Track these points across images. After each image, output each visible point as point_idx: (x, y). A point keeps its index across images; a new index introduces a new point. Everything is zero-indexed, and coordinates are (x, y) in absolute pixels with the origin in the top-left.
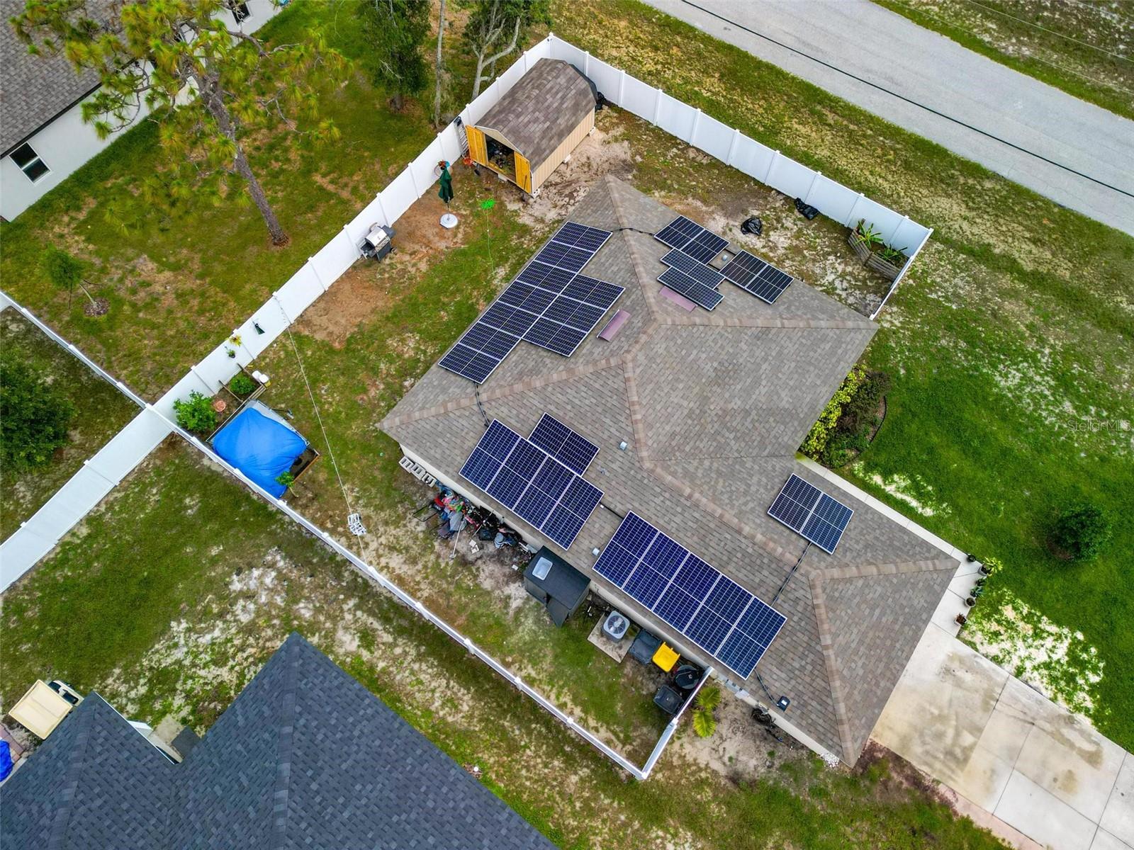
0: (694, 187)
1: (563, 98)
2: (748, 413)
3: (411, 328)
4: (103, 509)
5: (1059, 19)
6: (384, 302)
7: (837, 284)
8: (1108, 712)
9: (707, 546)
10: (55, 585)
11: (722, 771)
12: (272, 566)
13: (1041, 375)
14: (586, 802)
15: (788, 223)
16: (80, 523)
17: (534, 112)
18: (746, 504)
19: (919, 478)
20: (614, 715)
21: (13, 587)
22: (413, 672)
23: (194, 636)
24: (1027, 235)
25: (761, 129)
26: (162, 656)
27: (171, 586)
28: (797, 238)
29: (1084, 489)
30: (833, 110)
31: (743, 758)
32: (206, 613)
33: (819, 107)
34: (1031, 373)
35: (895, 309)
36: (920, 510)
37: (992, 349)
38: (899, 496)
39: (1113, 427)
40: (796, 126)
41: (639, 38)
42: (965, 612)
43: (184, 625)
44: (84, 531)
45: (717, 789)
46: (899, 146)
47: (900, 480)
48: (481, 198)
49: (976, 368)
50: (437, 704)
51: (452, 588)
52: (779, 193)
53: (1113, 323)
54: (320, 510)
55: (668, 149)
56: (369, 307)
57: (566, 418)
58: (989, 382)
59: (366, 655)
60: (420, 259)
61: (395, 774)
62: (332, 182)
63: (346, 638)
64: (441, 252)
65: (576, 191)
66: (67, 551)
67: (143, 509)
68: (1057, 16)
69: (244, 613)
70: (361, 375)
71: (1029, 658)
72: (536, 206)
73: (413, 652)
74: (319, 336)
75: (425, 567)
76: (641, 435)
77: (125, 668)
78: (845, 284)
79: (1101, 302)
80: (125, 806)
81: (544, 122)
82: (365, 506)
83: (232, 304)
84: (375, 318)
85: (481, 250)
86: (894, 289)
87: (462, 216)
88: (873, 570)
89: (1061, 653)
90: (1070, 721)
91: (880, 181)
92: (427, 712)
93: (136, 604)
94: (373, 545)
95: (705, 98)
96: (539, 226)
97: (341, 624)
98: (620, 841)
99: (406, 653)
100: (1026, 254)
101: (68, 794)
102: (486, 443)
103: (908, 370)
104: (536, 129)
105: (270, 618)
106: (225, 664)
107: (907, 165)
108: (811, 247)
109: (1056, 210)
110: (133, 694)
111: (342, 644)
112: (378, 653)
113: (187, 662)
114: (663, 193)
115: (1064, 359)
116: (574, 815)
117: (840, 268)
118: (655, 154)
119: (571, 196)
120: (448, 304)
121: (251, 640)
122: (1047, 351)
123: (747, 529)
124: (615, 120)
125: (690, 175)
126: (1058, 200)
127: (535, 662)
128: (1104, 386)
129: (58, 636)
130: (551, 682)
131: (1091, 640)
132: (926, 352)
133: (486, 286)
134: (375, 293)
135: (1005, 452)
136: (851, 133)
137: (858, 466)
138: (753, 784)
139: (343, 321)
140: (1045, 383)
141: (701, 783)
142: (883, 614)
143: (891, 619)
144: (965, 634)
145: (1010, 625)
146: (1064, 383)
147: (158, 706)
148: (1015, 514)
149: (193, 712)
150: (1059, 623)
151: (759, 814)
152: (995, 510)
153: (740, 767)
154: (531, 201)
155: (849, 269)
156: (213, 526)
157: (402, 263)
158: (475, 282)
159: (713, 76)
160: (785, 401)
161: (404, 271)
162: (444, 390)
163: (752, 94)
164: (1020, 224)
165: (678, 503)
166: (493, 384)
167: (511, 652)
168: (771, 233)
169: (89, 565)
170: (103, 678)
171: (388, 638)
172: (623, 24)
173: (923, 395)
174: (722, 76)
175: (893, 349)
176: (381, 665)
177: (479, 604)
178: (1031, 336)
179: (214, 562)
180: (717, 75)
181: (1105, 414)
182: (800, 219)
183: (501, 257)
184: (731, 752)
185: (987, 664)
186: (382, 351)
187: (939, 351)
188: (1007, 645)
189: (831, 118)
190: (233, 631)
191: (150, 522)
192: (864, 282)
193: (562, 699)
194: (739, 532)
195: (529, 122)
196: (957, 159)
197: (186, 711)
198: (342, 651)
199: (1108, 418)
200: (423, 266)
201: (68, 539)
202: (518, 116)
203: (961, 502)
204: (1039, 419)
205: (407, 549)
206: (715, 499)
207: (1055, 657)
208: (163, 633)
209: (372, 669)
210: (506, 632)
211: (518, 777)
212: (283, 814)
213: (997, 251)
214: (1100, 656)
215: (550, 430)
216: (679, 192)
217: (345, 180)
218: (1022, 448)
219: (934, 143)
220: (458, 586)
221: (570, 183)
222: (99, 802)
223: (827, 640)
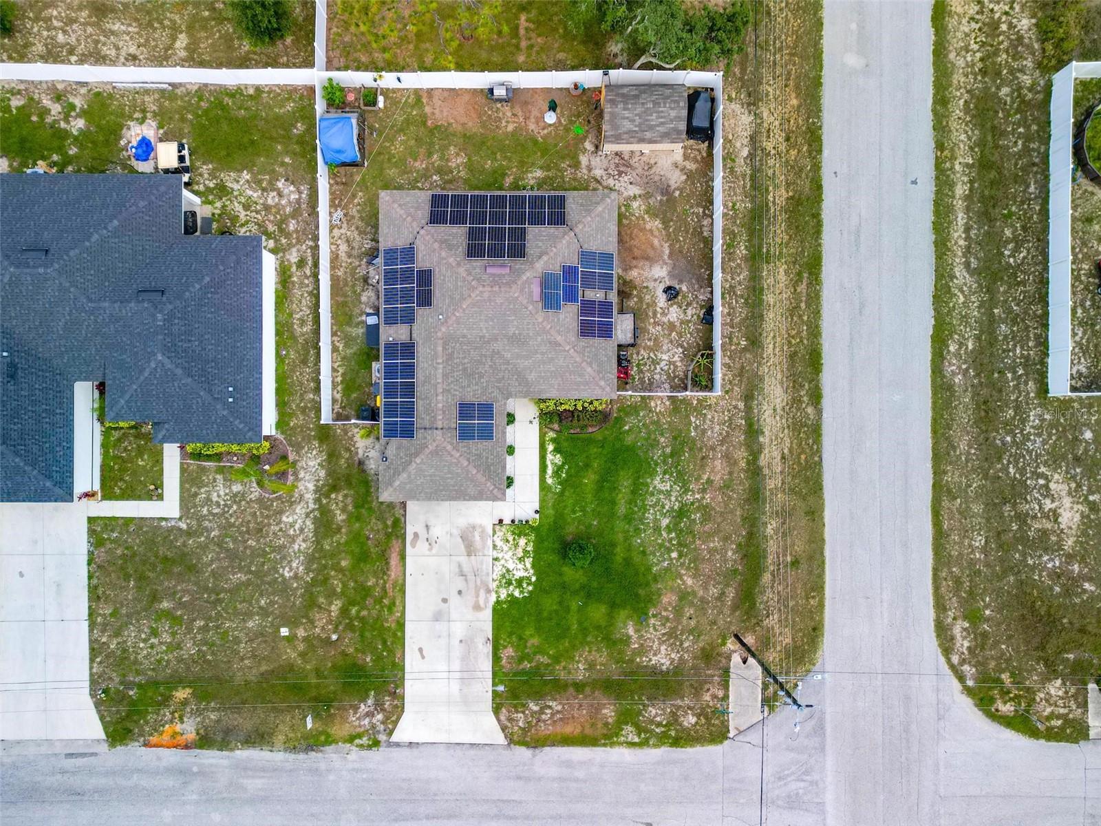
0: (678, 241)
1: (662, 123)
2: (508, 363)
3: (468, 152)
4: (267, 89)
5: (1009, 387)
6: (473, 126)
7: (663, 363)
8: (505, 606)
9: (423, 386)
10: (221, 103)
11: (360, 455)
12: (300, 193)
13: (677, 500)
14: (306, 407)
15: (689, 312)
16: (253, 85)
17: (636, 115)
18: (455, 390)
19: (567, 467)
20: (349, 396)
21: (206, 85)
22: (302, 295)
23: (247, 186)
24: (786, 451)
25: (765, 250)
26: (229, 179)
27: (259, 155)
28: (681, 323)
29: (618, 549)
30: (810, 285)
31: (372, 461)
32: (259, 182)
33: (805, 275)
34: (674, 494)
35: (668, 403)
36: (547, 477)
37: (676, 467)
38: (548, 463)
39: (669, 550)
40: (781, 270)
41: (789, 121)
42: (507, 521)
43: (248, 177)
44: (251, 91)
45: (351, 457)
46: (805, 342)
47: (558, 459)
48: (580, 123)
49: (656, 464)
50: (298, 316)
51: (351, 284)
52: (712, 292)
53: (753, 525)
54: (341, 191)
55: (698, 206)
56: (464, 120)
57: (437, 280)
58: (653, 474)
59: (294, 269)
60: (514, 122)
61: (239, 323)
62: (527, 29)
63: (295, 254)
64: (527, 131)
65: (626, 174)
66: (236, 93)
67: (280, 108)
68: (1011, 384)
69: (272, 199)
70: (422, 150)
71: (506, 561)
72: (598, 159)
73: (311, 289)
74: (427, 109)
75: (351, 263)
76: (450, 322)
77: (214, 169)
78: (666, 368)
79: (764, 513)
80: (154, 229)
81: (636, 126)
82: (358, 211)
83: (411, 47)
84: (460, 128)
85: (545, 151)
86: (681, 395)
87: (560, 122)
88: (466, 463)
89: (519, 574)
90: (488, 591)
91: (771, 346)
92: (291, 315)
93: (242, 147)
94: (343, 231)
95: (766, 198)
96: (585, 171)
97: (299, 246)
98: (302, 431)
99: (308, 286)
100: (771, 456)
101: (142, 204)
102: (403, 250)
103: (630, 430)
104: (627, 125)
105: (278, 213)
106: (246, 210)
107: (792, 356)
108: (680, 335)
109: (816, 459)
110: (207, 182)
111: (291, 254)
112: (298, 273)
113: (235, 193)
114: (660, 226)
115: (698, 508)
116: (298, 406)
117: (676, 358)
118: (688, 201)
119: (620, 173)
120: (496, 160)
121: (263, 213)
122: (697, 496)
123: (440, 398)
124: (699, 158)
125: (687, 232)
126: (825, 456)
127: (346, 346)
128: (695, 535)
129: (204, 126)
130: (343, 358)
131: (535, 584)
132: (649, 433)
133: (523, 172)
134: (474, 116)
135: (613, 503)
136: (798, 307)
137: (551, 435)
138: (364, 471)
139: (445, 114)
140: (672, 503)
141: (348, 450)
142: (452, 478)
143: (452, 483)
144: (498, 527)
145: (516, 546)
146: (681, 513)
147: (211, 197)
148: (579, 522)
149: (219, 215)
150: (533, 566)
151: (354, 481)
152: (574, 512)
153: (367, 462)
154: (600, 153)
155: (679, 364)
156: (297, 148)
157: (504, 114)
158: (522, 163)
159: (788, 192)
160: (532, 377)
161: (500, 120)
162: (417, 208)
163: (789, 227)
164: (791, 443)
165: (432, 360)
166: (433, 231)
167: (342, 332)
168: (675, 306)
169: (240, 108)
170: (204, 163)
171: (308, 272)
172: (795, 102)
173: (618, 446)
174: (792, 198)
175: (639, 415)
176: (295, 279)
177: (352, 302)
178: (703, 484)
179: (283, 164)
180: (791, 194)
181: (674, 542)
182: (699, 316)
183: (548, 165)
184: (371, 455)
185: (490, 543)
186: (444, 148)
187: (655, 440)
188: (506, 548)
189: (802, 288)
190: (261, 201)
191: (278, 117)
192: (675, 377)
193: (339, 369)
194: (437, 395)
195: (627, 118)
196: (818, 381)
197: (217, 212)
198: (288, 257)
199: (673, 545)
200: (510, 128)
201: (243, 88)
202: (625, 109)
203: (567, 494)
204: (646, 510)
205: (353, 248)
206: (445, 376)
207: (515, 572)
208: (238, 171)
209: (290, 277)
210: (349, 324)
211: (294, 372)
212: (191, 293)
213: (761, 439)
214: (530, 592)
215: (425, 277)
216: (668, 235)
217: (533, 35)
218: (622, 509)
219: (823, 361)
220: (354, 286)
221: (629, 166)
222: (148, 218)
223: (418, 460)
